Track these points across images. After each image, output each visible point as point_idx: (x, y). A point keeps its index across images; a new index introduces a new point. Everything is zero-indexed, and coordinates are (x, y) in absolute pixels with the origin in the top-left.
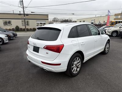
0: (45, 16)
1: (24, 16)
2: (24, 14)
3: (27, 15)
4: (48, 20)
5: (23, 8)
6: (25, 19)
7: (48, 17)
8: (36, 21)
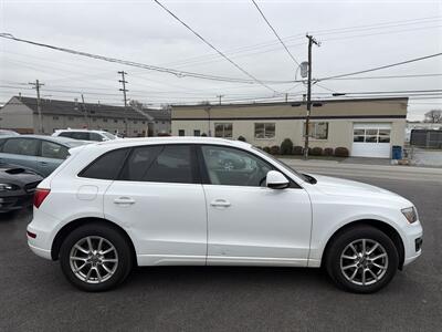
0: (397, 105)
1: (308, 109)
2: (309, 103)
3: (318, 104)
4: (405, 117)
5: (309, 83)
6: (308, 118)
7: (405, 106)
8: (354, 123)
